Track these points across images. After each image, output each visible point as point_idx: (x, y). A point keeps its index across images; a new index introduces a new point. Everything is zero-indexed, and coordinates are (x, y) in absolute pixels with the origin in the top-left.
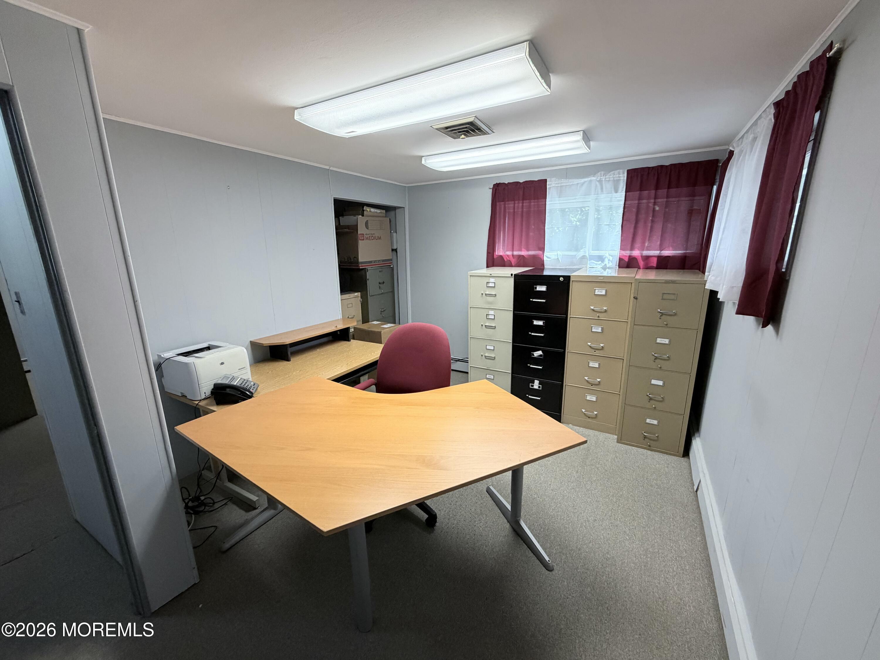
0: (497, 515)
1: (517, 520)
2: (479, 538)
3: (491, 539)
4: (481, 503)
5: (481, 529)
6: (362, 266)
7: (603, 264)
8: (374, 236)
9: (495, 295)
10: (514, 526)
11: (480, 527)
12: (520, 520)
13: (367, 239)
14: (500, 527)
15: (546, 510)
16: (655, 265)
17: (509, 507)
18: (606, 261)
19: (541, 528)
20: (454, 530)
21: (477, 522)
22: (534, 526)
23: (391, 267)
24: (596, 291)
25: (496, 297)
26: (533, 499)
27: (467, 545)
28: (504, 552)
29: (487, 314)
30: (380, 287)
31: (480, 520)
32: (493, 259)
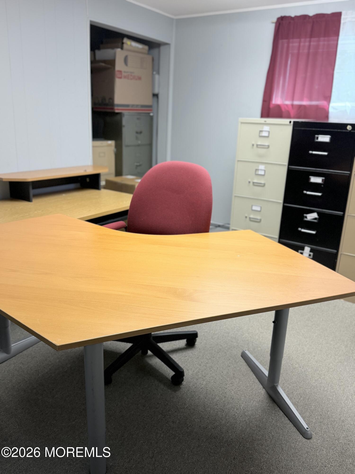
0: (252, 380)
1: (274, 385)
2: (229, 401)
3: (243, 403)
4: (235, 367)
5: (233, 392)
6: (117, 110)
8: (133, 75)
9: (268, 146)
10: (271, 393)
11: (231, 390)
12: (277, 385)
13: (125, 77)
14: (254, 392)
15: (308, 380)
17: (266, 373)
19: (301, 397)
20: (203, 390)
21: (228, 385)
22: (293, 395)
23: (151, 116)
25: (268, 149)
26: (294, 369)
27: (216, 407)
28: (257, 416)
29: (256, 169)
30: (136, 137)
31: (232, 384)
32: (269, 108)
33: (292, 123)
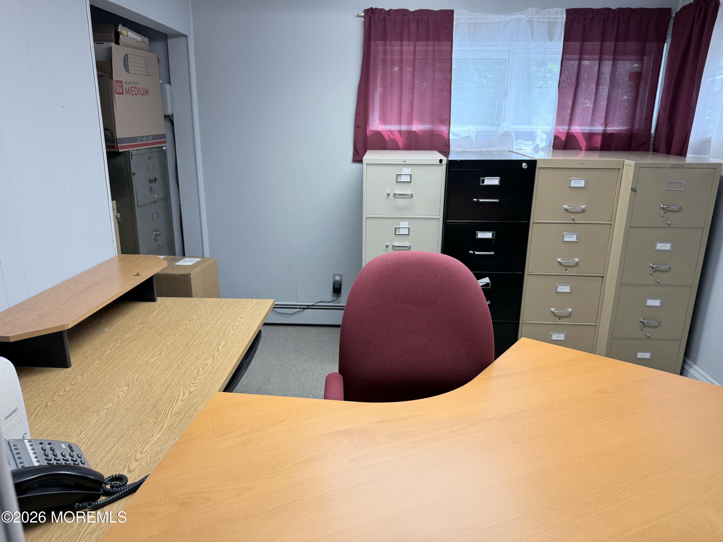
6: (122, 147)
7: (534, 145)
8: (137, 87)
9: (412, 195)
13: (128, 92)
16: (599, 146)
18: (538, 141)
23: (164, 150)
24: (573, 182)
25: (411, 199)
29: (396, 228)
30: (151, 188)
32: (365, 136)
33: (445, 162)
